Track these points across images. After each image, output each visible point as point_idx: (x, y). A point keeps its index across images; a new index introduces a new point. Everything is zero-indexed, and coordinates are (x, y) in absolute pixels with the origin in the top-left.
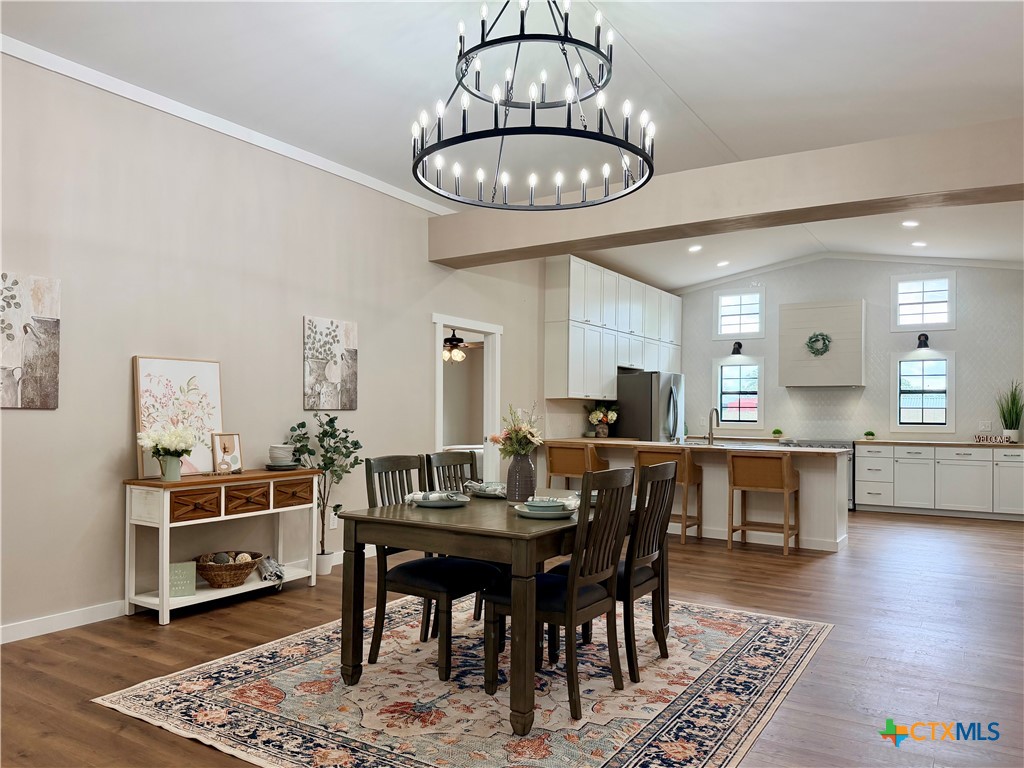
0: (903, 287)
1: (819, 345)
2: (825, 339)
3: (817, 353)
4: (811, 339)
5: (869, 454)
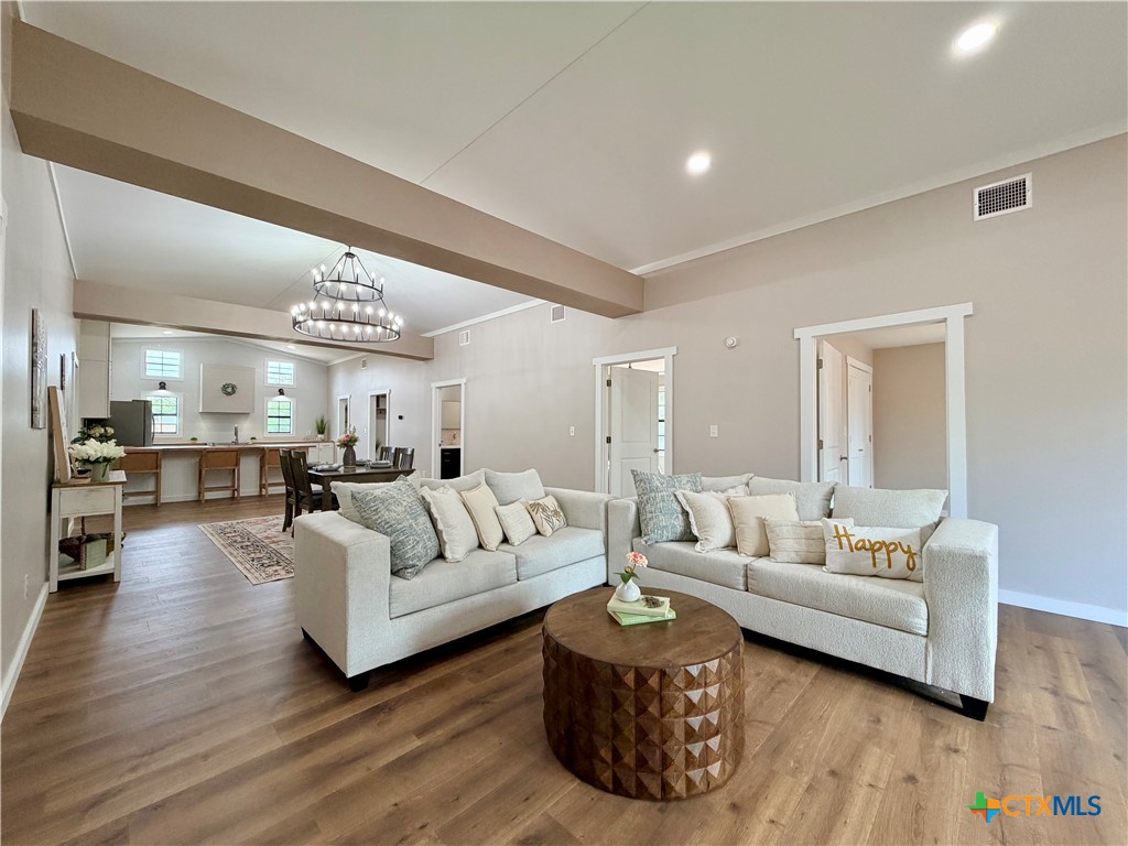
0: (271, 364)
2: (233, 387)
3: (229, 394)
4: (224, 386)
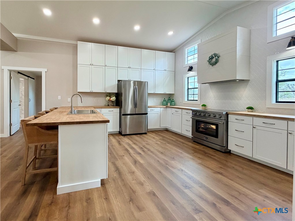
1: (214, 60)
4: (209, 57)
5: (236, 121)
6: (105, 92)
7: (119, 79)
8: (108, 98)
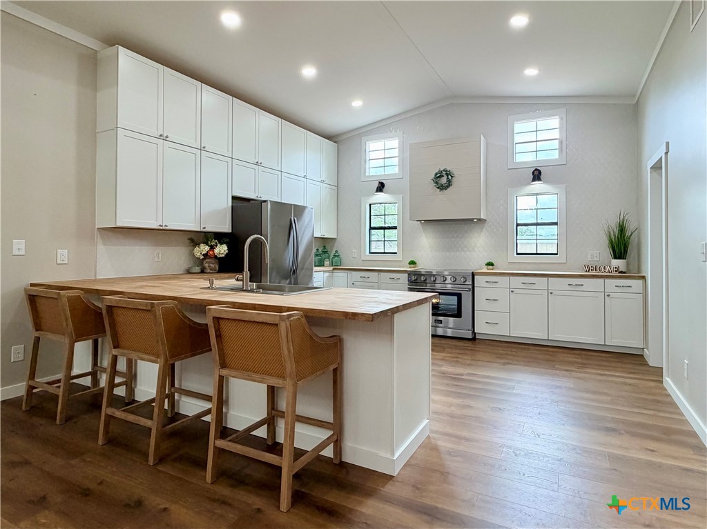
0: (519, 127)
1: (443, 181)
2: (448, 174)
3: (442, 188)
4: (436, 174)
5: (487, 285)
6: (202, 230)
7: (235, 194)
8: (205, 248)
